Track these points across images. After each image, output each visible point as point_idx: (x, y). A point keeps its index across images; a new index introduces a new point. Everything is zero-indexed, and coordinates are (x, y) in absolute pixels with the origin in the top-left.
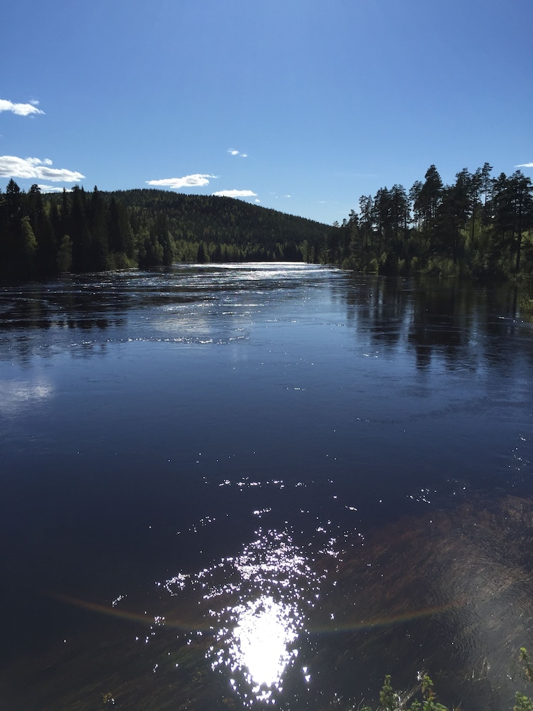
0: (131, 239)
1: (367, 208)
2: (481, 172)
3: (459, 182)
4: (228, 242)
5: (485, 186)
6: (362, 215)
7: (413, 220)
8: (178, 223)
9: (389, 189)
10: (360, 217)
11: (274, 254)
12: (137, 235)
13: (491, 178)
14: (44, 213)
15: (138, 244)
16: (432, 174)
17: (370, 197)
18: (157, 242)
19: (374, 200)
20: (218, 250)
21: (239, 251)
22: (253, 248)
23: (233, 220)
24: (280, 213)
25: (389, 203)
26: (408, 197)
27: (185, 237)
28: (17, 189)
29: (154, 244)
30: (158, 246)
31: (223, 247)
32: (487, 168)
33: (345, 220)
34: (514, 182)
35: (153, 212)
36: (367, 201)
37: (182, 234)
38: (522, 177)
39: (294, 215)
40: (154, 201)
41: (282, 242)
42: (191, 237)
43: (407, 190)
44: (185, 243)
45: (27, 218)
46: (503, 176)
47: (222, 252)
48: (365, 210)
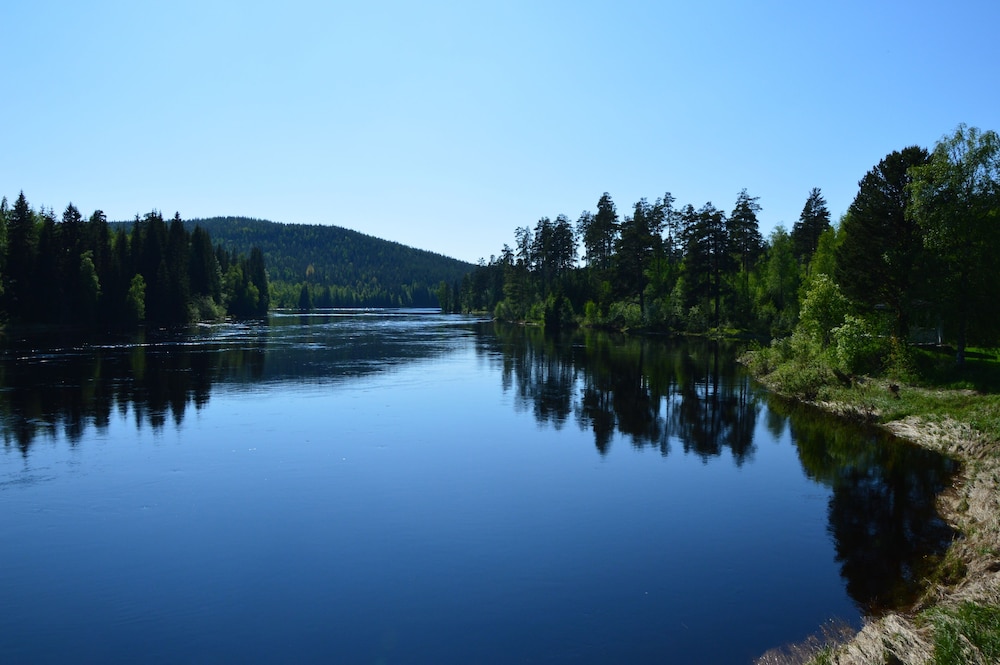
0: (218, 278)
1: (525, 242)
2: (662, 203)
3: (638, 213)
4: (339, 283)
5: (668, 220)
6: (519, 250)
7: (580, 257)
8: (273, 260)
9: (553, 220)
10: (515, 253)
11: (400, 299)
12: (226, 275)
13: (673, 210)
14: (110, 246)
15: (226, 287)
16: (605, 203)
17: (527, 228)
18: (251, 283)
19: (534, 232)
20: (327, 294)
21: (354, 295)
22: (371, 291)
23: (345, 254)
24: (406, 247)
25: (553, 238)
26: (575, 230)
27: (284, 277)
28: (78, 216)
29: (246, 285)
30: (253, 288)
31: (332, 289)
32: (668, 199)
33: (492, 257)
34: (705, 215)
35: (240, 245)
36: (524, 234)
37: (278, 274)
38: (714, 210)
39: (424, 249)
40: (242, 232)
41: (409, 283)
42: (290, 277)
43: (574, 224)
44: (283, 285)
45: (89, 252)
46: (691, 208)
47: (332, 296)
48: (523, 245)
